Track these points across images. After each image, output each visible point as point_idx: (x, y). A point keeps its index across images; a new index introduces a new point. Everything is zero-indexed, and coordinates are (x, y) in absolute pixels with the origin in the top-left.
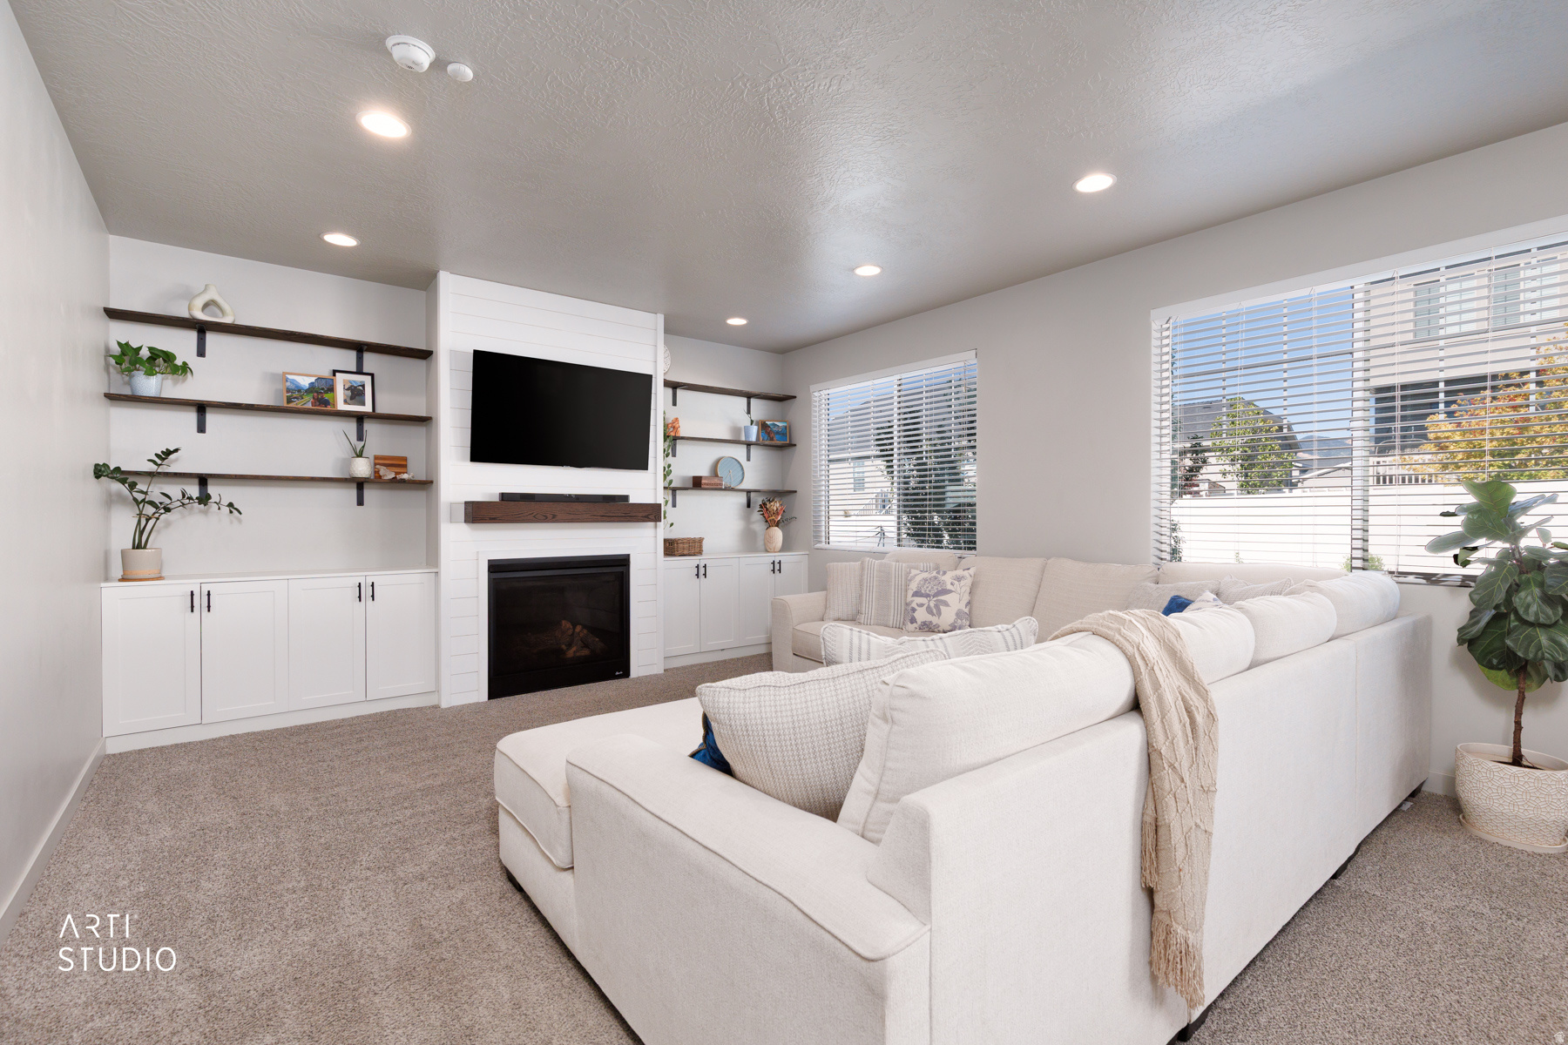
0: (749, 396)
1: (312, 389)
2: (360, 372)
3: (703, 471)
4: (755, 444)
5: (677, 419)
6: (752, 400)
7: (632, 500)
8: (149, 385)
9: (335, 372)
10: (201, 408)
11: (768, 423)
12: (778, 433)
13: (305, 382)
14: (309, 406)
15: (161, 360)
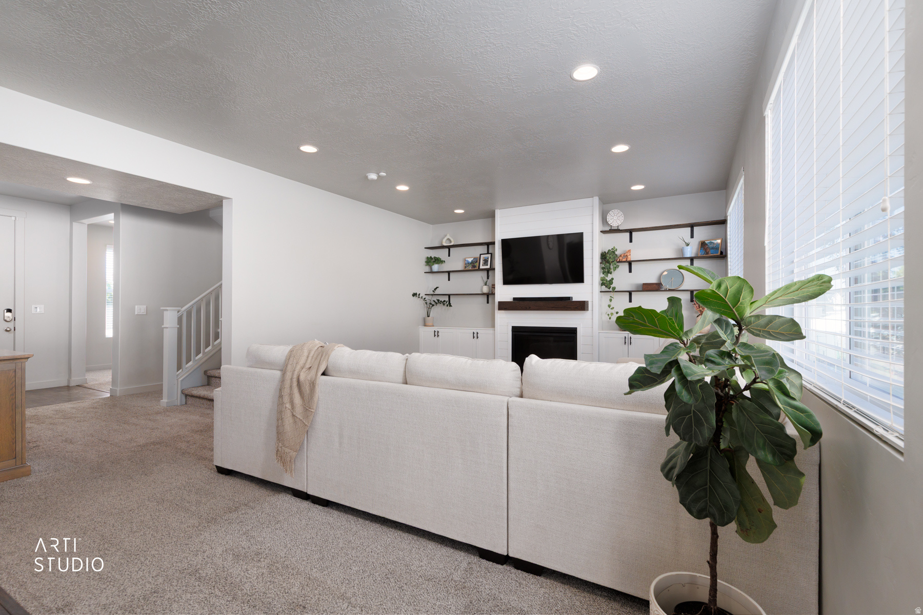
0: (692, 226)
1: (472, 262)
2: (488, 253)
3: (653, 280)
4: (697, 257)
5: (629, 251)
6: (695, 228)
7: (574, 299)
8: (436, 267)
9: (481, 255)
10: (449, 272)
11: (706, 242)
12: (713, 248)
13: (470, 260)
14: (470, 269)
15: (438, 261)
